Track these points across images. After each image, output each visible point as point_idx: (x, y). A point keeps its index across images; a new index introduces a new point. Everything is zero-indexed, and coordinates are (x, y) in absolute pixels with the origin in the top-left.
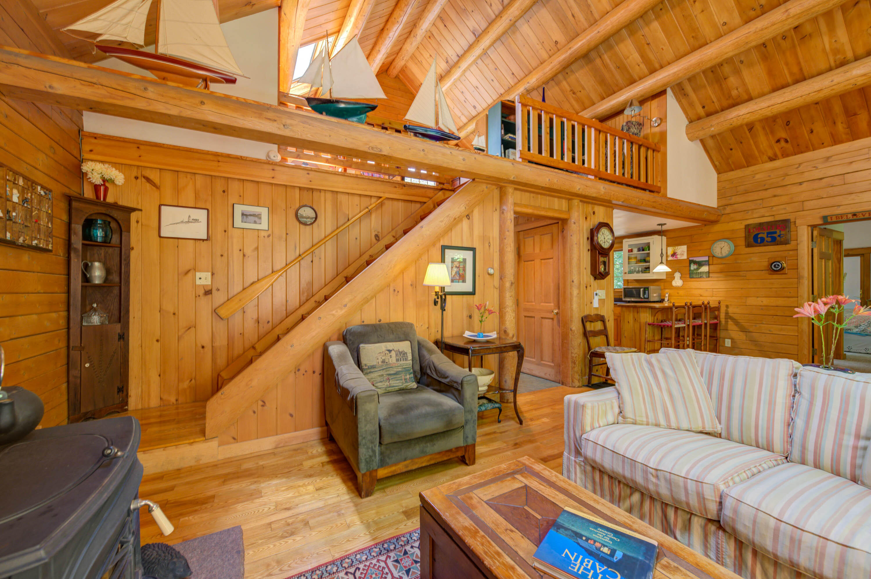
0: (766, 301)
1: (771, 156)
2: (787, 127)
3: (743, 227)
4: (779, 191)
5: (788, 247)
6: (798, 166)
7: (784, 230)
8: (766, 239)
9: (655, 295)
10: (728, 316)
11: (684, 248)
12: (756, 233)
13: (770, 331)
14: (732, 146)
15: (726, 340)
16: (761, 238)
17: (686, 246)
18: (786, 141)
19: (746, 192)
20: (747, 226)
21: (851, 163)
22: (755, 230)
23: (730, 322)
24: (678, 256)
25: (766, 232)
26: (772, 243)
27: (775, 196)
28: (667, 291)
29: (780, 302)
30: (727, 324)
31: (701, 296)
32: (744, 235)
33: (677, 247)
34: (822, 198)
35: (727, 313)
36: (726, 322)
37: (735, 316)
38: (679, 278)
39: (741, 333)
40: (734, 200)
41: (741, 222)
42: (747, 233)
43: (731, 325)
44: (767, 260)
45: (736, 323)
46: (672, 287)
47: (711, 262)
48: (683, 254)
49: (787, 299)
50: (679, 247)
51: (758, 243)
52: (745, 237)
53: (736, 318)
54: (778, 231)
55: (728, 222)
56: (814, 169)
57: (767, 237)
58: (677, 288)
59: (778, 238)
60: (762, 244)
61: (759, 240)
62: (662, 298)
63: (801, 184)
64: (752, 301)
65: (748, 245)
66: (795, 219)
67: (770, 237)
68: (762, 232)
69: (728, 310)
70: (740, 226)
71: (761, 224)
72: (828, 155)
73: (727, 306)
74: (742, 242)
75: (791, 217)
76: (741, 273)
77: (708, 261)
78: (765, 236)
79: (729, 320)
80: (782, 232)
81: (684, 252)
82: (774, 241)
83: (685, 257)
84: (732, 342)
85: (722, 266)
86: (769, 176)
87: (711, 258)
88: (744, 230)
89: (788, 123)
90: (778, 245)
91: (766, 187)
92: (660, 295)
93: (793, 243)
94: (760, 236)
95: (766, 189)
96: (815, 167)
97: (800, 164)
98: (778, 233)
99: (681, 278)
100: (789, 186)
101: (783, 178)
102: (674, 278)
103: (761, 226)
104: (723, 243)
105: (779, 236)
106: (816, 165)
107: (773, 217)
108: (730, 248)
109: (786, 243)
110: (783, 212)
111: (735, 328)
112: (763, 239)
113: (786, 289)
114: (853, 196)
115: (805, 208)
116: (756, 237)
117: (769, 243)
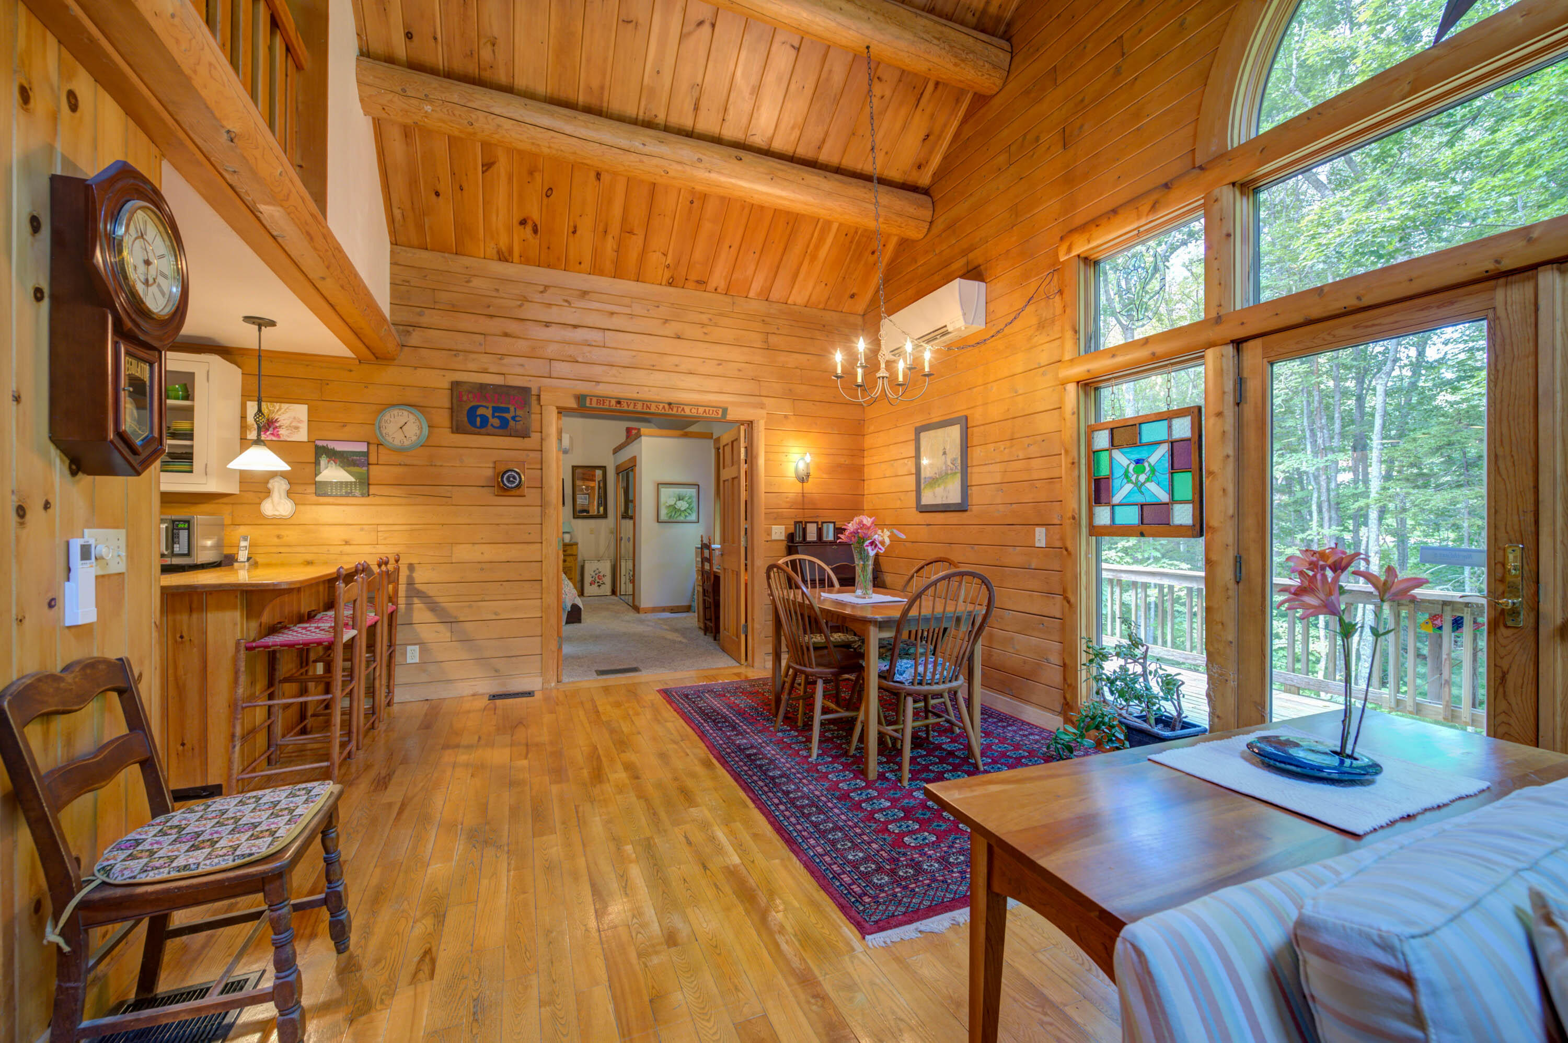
0: (490, 553)
1: (504, 249)
2: (545, 200)
3: (447, 385)
4: (512, 327)
5: (526, 443)
6: (541, 288)
7: (521, 408)
8: (491, 420)
9: (209, 543)
10: (414, 592)
11: (300, 411)
12: (472, 404)
13: (496, 614)
14: (441, 188)
15: (409, 648)
16: (482, 416)
17: (305, 407)
18: (535, 231)
19: (454, 309)
20: (455, 385)
21: (612, 313)
22: (471, 396)
23: (418, 604)
24: (282, 432)
25: (490, 405)
26: (500, 431)
27: (506, 335)
28: (242, 530)
29: (514, 552)
30: (412, 609)
31: (347, 543)
32: (448, 405)
33: (277, 406)
34: (577, 362)
35: (410, 583)
36: (409, 605)
37: (431, 590)
38: (284, 494)
39: (441, 627)
40: (429, 318)
41: (443, 372)
42: (455, 401)
43: (420, 613)
44: (491, 465)
45: (433, 606)
46: (262, 520)
47: (373, 459)
48: (297, 428)
49: (525, 546)
50: (285, 406)
51: (475, 426)
52: (452, 409)
53: (431, 593)
54: (512, 409)
55: (416, 368)
56: (566, 304)
57: (493, 417)
58: (278, 522)
59: (512, 423)
60: (483, 430)
61: (478, 419)
62: (227, 551)
63: (547, 324)
64: (464, 553)
65: (457, 429)
66: (540, 389)
67: (499, 417)
68: (484, 404)
69: (414, 575)
70: (442, 381)
71: (482, 387)
72: (586, 287)
73: (411, 567)
74: (443, 418)
75: (533, 385)
76: (441, 490)
77: (367, 454)
78: (488, 413)
79: (416, 600)
80: (519, 412)
81: (300, 421)
82: (504, 428)
83: (302, 435)
84: (422, 651)
85: (400, 470)
86: (497, 290)
87: (373, 448)
88: (448, 392)
89: (549, 192)
90: (511, 436)
91: (491, 311)
92: (219, 546)
93: (535, 436)
94: (480, 411)
95: (492, 316)
96: (566, 301)
97: (546, 288)
98: (512, 413)
99: (289, 494)
100: (528, 323)
101: (519, 303)
102: (268, 493)
103: (482, 390)
104: (406, 413)
105: (514, 418)
106: (569, 299)
107: (502, 377)
108: (421, 428)
109: (525, 435)
110: (519, 370)
111: (429, 616)
112: (485, 420)
113: (522, 527)
114: (614, 371)
115: (554, 375)
116: (472, 412)
117: (497, 430)
